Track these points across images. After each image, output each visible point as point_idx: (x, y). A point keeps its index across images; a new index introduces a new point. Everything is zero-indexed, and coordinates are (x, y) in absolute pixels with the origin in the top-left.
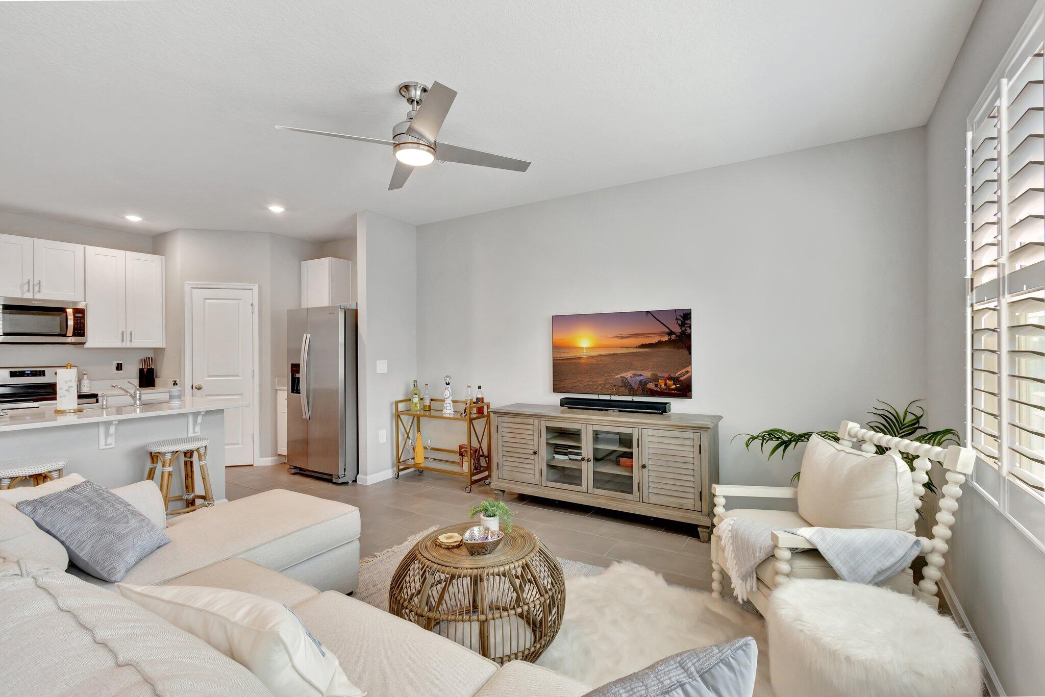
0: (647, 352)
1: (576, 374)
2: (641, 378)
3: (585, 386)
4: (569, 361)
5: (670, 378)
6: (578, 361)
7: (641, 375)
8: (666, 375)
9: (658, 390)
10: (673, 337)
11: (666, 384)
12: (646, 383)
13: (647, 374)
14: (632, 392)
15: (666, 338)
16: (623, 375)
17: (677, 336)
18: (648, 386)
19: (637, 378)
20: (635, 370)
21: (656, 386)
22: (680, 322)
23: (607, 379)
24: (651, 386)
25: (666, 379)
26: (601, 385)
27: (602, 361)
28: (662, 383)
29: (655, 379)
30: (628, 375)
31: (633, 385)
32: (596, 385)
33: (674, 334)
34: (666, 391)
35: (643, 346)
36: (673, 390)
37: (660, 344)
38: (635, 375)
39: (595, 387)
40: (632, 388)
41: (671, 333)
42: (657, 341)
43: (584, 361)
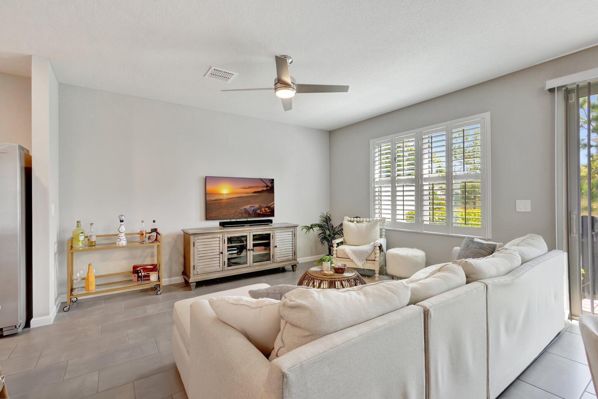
0: (257, 195)
1: (219, 209)
2: (254, 208)
3: (224, 215)
4: (216, 202)
5: (267, 207)
6: (221, 201)
7: (254, 207)
8: (265, 206)
9: (262, 213)
10: (268, 188)
11: (265, 210)
12: (256, 210)
13: (257, 206)
14: (250, 216)
15: (265, 189)
16: (245, 207)
17: (270, 187)
18: (257, 212)
19: (252, 208)
20: (251, 204)
21: (261, 211)
22: (271, 182)
23: (237, 210)
24: (258, 211)
25: (265, 208)
26: (233, 213)
27: (234, 200)
28: (263, 209)
29: (260, 208)
30: (248, 207)
31: (250, 212)
32: (230, 214)
33: (269, 187)
34: (265, 213)
35: (255, 192)
36: (268, 212)
37: (263, 191)
38: (251, 207)
39: (230, 215)
40: (249, 213)
41: (267, 186)
42: (261, 190)
43: (224, 201)
